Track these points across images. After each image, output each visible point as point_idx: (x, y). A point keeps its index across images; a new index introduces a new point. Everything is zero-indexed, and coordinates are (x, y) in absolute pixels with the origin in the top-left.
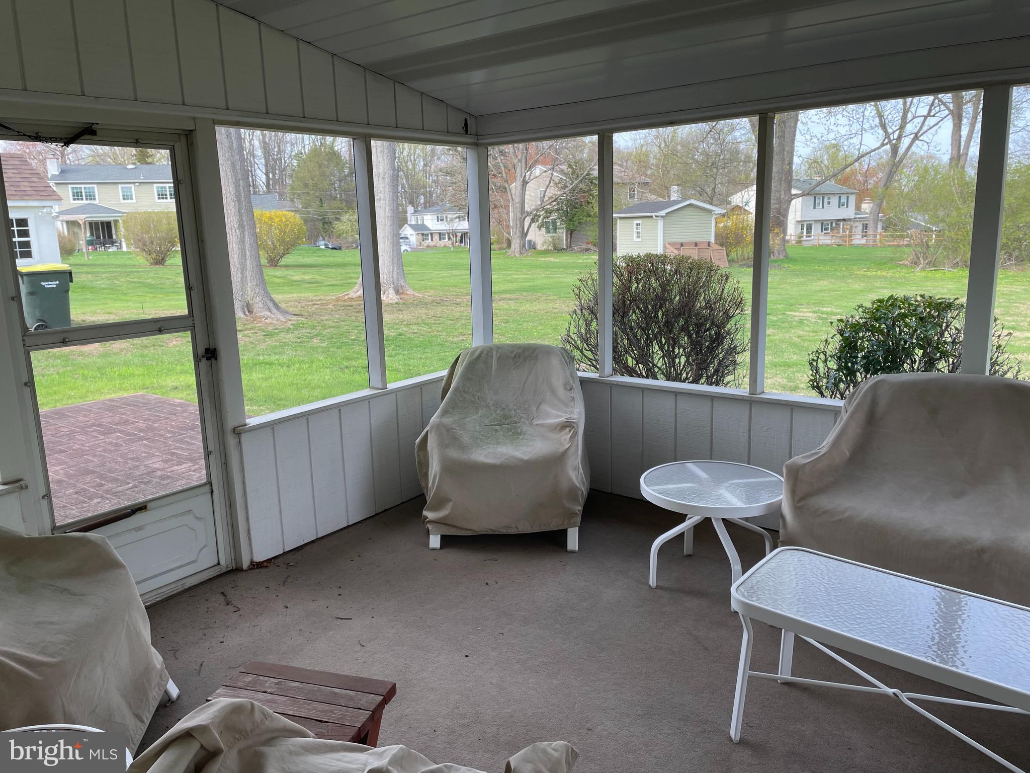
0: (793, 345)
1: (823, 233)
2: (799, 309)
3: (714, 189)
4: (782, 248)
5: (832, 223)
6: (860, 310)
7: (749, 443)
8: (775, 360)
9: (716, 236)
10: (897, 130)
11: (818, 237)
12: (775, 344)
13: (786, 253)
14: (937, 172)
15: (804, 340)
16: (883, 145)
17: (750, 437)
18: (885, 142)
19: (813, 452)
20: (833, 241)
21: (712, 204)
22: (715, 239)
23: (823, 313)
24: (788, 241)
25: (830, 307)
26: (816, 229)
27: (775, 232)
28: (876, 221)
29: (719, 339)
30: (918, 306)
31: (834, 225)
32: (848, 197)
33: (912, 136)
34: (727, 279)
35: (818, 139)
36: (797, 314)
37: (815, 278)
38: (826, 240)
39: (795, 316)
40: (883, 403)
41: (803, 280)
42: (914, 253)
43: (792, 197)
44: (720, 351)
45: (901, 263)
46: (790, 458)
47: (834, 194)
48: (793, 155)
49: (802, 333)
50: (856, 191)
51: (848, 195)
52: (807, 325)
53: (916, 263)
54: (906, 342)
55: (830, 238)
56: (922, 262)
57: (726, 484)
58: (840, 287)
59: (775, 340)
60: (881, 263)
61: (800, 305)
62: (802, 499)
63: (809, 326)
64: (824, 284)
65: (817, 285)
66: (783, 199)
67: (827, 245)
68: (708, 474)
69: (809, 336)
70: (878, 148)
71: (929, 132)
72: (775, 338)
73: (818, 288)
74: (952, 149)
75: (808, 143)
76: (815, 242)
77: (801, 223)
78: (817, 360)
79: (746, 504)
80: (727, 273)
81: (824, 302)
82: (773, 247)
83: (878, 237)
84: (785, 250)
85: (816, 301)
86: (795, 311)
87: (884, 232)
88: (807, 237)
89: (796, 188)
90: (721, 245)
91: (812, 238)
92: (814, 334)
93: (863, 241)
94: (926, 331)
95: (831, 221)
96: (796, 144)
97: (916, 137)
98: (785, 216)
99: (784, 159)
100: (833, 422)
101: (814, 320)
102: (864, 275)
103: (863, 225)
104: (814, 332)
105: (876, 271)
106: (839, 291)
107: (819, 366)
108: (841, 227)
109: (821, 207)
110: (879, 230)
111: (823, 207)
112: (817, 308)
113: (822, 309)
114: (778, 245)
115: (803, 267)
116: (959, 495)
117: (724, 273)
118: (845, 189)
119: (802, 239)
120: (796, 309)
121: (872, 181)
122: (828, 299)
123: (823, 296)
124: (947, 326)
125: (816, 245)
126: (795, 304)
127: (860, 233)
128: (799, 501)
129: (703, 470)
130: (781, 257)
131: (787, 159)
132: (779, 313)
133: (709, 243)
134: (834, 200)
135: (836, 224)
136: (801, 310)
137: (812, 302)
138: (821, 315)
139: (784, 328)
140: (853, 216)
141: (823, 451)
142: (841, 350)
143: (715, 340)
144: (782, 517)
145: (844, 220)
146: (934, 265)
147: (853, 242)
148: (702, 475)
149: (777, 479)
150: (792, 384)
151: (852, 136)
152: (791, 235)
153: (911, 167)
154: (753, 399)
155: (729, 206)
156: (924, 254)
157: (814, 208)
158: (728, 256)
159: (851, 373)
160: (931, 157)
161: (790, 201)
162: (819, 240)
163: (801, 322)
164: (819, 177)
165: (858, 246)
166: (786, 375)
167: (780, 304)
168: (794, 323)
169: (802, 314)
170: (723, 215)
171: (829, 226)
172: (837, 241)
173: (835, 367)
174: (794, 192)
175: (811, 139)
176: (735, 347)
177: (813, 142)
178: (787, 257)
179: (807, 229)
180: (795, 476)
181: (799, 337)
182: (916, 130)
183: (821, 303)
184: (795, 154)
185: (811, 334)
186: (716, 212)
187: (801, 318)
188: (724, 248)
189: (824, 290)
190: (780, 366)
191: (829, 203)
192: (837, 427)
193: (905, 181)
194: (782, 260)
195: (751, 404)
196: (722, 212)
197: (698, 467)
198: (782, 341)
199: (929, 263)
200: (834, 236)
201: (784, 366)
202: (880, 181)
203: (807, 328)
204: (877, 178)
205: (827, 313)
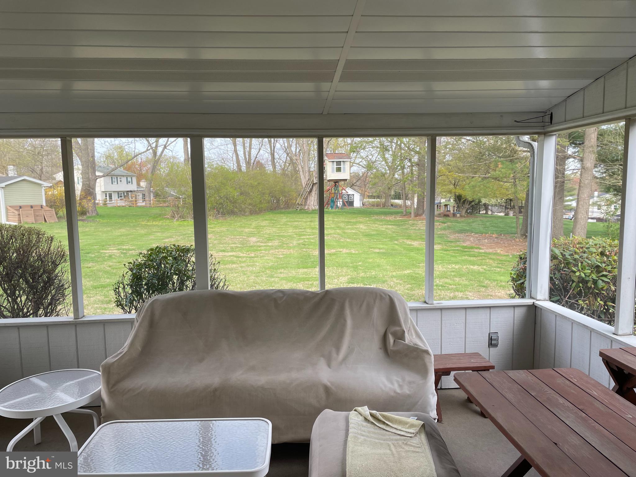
0: (106, 272)
1: (119, 199)
2: (108, 248)
3: (42, 170)
4: (94, 209)
5: (124, 193)
6: (141, 255)
7: (77, 352)
8: (95, 284)
9: (46, 201)
10: (154, 142)
11: (116, 201)
12: (95, 273)
13: (97, 212)
14: (178, 167)
15: (113, 269)
16: (148, 150)
17: (77, 348)
18: (148, 149)
19: (119, 352)
20: (126, 204)
21: (41, 180)
22: (46, 203)
23: (123, 250)
24: (98, 204)
25: (127, 245)
26: (115, 197)
27: (88, 198)
28: (150, 192)
29: (50, 282)
30: (173, 251)
31: (125, 194)
32: (132, 178)
33: (163, 146)
34: (52, 240)
35: (109, 143)
36: (108, 251)
37: (117, 227)
38: (121, 203)
39: (106, 253)
40: (157, 313)
41: (109, 229)
42: (172, 211)
43: (97, 178)
44: (52, 289)
45: (166, 217)
46: (106, 358)
47: (123, 176)
48: (94, 152)
49: (111, 264)
50: (136, 175)
51: (132, 177)
52: (115, 258)
53: (173, 217)
54: (168, 273)
55: (124, 202)
56: (177, 216)
57: (61, 388)
58: (133, 233)
59: (94, 270)
60: (156, 217)
61: (108, 245)
62: (114, 385)
63: (116, 259)
64: (123, 231)
65: (118, 232)
66: (91, 178)
67: (123, 206)
68: (47, 383)
69: (116, 265)
70: (145, 152)
71: (171, 145)
72: (95, 268)
73: (119, 234)
74: (185, 155)
75: (103, 145)
76: (115, 205)
77: (105, 192)
78: (119, 288)
79: (76, 399)
80: (52, 236)
81: (123, 243)
82: (88, 208)
83: (152, 201)
84: (96, 210)
85: (119, 242)
86: (106, 250)
87: (155, 199)
88: (109, 201)
89: (99, 171)
90: (51, 207)
91: (113, 201)
92: (119, 264)
93: (144, 204)
94: (178, 265)
95: (124, 192)
96: (95, 145)
97: (165, 147)
98: (94, 189)
99: (89, 154)
100: (130, 329)
101: (118, 255)
102: (146, 225)
103: (143, 194)
104: (119, 262)
105: (152, 222)
106: (133, 235)
107: (120, 291)
108: (130, 195)
109: (116, 183)
110: (152, 198)
111: (117, 183)
112: (120, 247)
113: (123, 247)
114: (91, 207)
115: (109, 221)
116: (201, 360)
117: (49, 236)
118: (130, 173)
119: (107, 202)
120: (107, 248)
121: (144, 169)
122: (126, 240)
123: (123, 239)
124: (189, 261)
125: (116, 206)
126: (106, 245)
127: (141, 199)
128: (112, 388)
129: (44, 380)
130: (94, 214)
131: (90, 154)
132: (95, 251)
133: (42, 206)
134: (124, 179)
135: (127, 194)
136: (109, 249)
137: (116, 243)
138: (122, 251)
139: (99, 262)
140: (136, 189)
141: (126, 350)
142: (133, 280)
143: (47, 282)
144: (102, 400)
145: (131, 191)
146: (183, 218)
147: (138, 204)
148: (43, 384)
149: (97, 374)
150: (107, 299)
151: (130, 143)
152: (99, 200)
153: (165, 162)
154: (77, 322)
155: (54, 181)
156: (177, 212)
157: (112, 184)
158: (57, 214)
159: (140, 294)
160: (174, 158)
161: (96, 180)
162: (117, 203)
163: (110, 256)
164: (113, 165)
165: (141, 207)
166: (103, 293)
167: (96, 246)
168: (106, 258)
169: (110, 251)
170: (51, 187)
171: (123, 195)
172: (128, 204)
173: (130, 292)
174: (98, 174)
175: (104, 143)
176: (63, 285)
177: (106, 145)
178: (97, 214)
179: (109, 196)
180: (108, 372)
181: (110, 266)
182: (164, 143)
183: (122, 243)
184: (95, 151)
185: (117, 264)
186: (45, 186)
187: (110, 254)
188: (53, 209)
189: (123, 235)
190: (99, 288)
191: (121, 181)
192: (133, 332)
193: (163, 170)
194: (94, 217)
195: (76, 326)
196: (49, 186)
197: (40, 379)
198: (99, 271)
199: (180, 217)
200: (126, 201)
201: (101, 287)
202: (149, 169)
203: (114, 260)
204: (147, 167)
205: (126, 250)
